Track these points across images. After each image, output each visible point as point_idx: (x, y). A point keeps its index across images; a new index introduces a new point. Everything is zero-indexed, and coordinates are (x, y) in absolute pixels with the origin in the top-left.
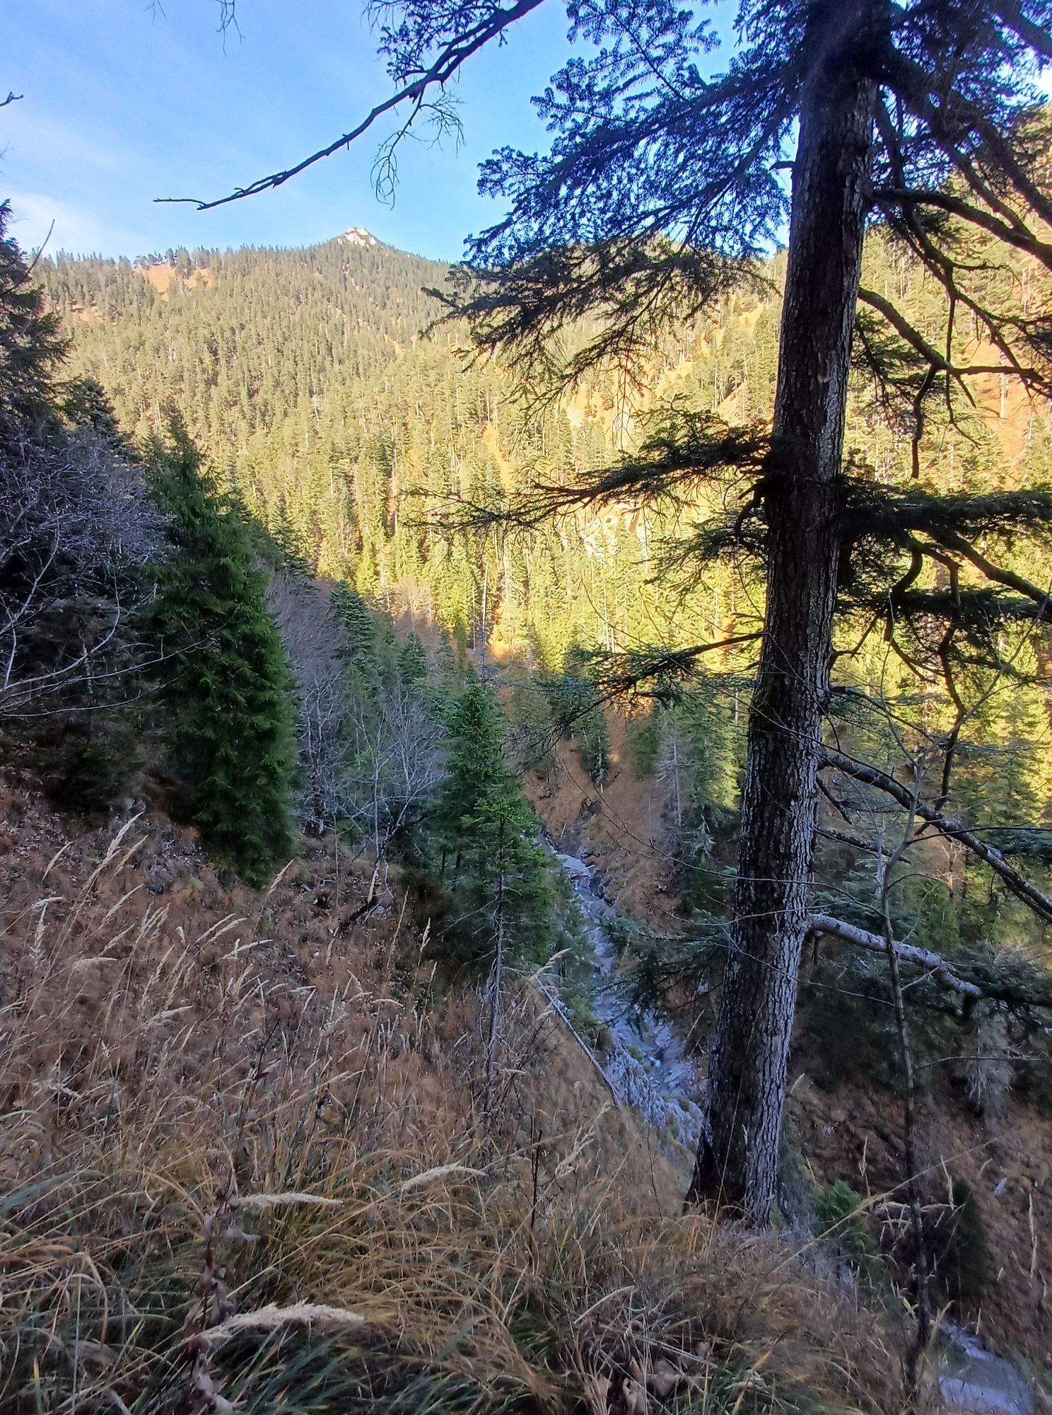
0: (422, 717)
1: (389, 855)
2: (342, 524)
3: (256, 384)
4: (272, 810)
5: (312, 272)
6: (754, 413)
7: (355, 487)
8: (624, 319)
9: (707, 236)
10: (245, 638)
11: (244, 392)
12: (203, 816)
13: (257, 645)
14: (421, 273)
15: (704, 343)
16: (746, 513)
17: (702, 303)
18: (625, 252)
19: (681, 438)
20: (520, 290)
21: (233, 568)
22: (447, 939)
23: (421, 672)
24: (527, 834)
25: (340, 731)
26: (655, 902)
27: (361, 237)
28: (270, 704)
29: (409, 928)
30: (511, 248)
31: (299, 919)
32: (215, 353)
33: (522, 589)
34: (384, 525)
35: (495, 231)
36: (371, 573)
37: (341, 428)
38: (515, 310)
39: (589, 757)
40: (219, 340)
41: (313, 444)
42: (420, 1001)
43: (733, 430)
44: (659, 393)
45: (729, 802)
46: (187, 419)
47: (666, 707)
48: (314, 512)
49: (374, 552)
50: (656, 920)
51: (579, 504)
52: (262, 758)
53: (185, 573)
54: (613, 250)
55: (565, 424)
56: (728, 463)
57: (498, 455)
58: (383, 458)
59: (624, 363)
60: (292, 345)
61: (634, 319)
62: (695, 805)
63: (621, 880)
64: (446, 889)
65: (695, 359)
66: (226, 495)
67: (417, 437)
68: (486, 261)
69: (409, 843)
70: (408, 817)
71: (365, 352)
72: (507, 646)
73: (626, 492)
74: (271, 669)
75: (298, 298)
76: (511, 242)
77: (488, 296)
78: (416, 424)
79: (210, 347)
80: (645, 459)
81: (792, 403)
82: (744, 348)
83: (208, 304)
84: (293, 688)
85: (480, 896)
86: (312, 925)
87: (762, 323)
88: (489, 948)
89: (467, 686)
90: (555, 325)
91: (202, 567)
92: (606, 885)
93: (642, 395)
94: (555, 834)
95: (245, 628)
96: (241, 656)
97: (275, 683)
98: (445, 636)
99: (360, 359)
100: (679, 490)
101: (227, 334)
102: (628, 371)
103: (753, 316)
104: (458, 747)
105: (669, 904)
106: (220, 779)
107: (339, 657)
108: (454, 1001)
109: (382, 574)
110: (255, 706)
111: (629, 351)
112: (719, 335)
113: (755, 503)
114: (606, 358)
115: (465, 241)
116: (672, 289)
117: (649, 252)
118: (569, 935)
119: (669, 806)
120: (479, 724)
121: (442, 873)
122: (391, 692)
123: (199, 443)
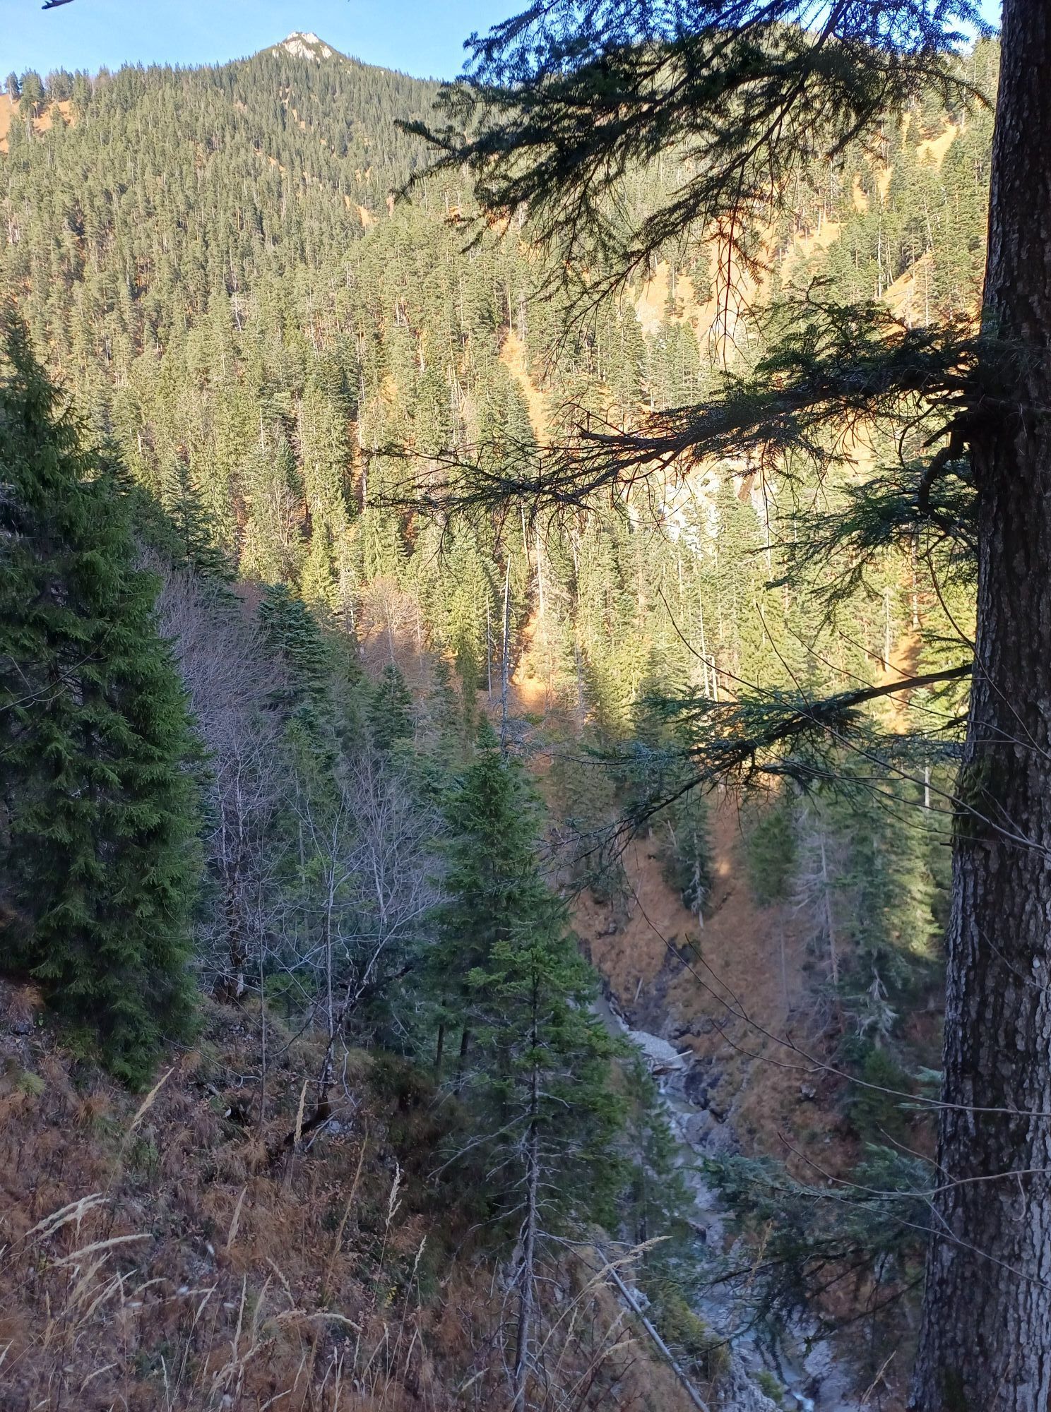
0: (407, 802)
1: (349, 1031)
2: (279, 495)
3: (144, 278)
4: (160, 958)
5: (231, 101)
6: (944, 301)
7: (299, 436)
8: (726, 159)
9: (863, 19)
10: (122, 678)
11: (124, 290)
12: (48, 969)
13: (139, 690)
14: (401, 99)
15: (858, 193)
16: (938, 467)
17: (858, 128)
18: (728, 50)
19: (825, 349)
20: (556, 118)
21: (103, 566)
22: (445, 1178)
23: (405, 729)
24: (579, 999)
25: (273, 826)
26: (798, 1118)
27: (309, 46)
28: (161, 784)
29: (382, 1158)
30: (539, 50)
31: (201, 1142)
32: (79, 230)
33: (566, 595)
34: (346, 495)
35: (515, 26)
36: (325, 572)
37: (276, 343)
38: (546, 152)
39: (679, 867)
40: (87, 211)
41: (233, 369)
42: (401, 1287)
43: (913, 333)
44: (785, 275)
45: (919, 946)
46: (35, 334)
47: (805, 789)
48: (235, 477)
49: (330, 539)
50: (798, 1148)
51: (656, 463)
52: (145, 873)
53: (25, 577)
54: (707, 48)
55: (633, 329)
56: (904, 388)
57: (526, 381)
58: (343, 389)
59: (727, 230)
60: (200, 216)
61: (742, 159)
62: (861, 951)
63: (738, 1077)
64: (444, 1093)
65: (844, 218)
66: (95, 451)
67: (395, 353)
68: (499, 74)
69: (384, 1010)
70: (382, 968)
71: (316, 225)
72: (541, 687)
73: (733, 441)
74: (161, 727)
75: (209, 143)
76: (539, 41)
77: (503, 129)
78: (395, 333)
79: (72, 222)
80: (764, 385)
81: (1013, 287)
82: (926, 199)
83: (69, 155)
84: (199, 758)
85: (501, 1106)
86: (221, 1154)
87: (955, 156)
88: (517, 1197)
89: (477, 752)
90: (613, 171)
91: (53, 566)
92: (713, 1085)
93: (759, 281)
94: (625, 996)
95: (120, 663)
96: (114, 708)
97: (168, 750)
98: (443, 671)
99: (306, 234)
100: (824, 437)
101: (99, 201)
102: (733, 242)
103: (939, 147)
104: (463, 852)
105: (821, 1121)
106: (77, 908)
107: (273, 707)
108: (457, 1288)
109: (343, 573)
110: (132, 788)
111: (736, 209)
112: (883, 179)
113: (953, 452)
114: (697, 223)
115: (467, 44)
116: (806, 106)
117: (766, 47)
118: (651, 1172)
119: (816, 951)
120: (497, 815)
121: (437, 1063)
122: (356, 762)
123: (53, 371)
